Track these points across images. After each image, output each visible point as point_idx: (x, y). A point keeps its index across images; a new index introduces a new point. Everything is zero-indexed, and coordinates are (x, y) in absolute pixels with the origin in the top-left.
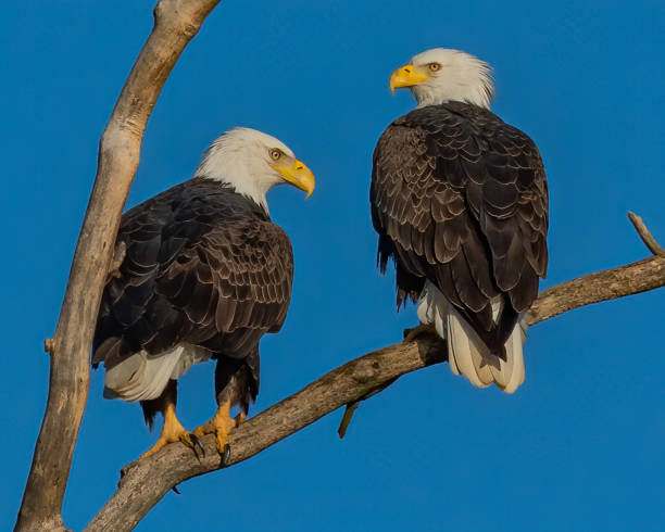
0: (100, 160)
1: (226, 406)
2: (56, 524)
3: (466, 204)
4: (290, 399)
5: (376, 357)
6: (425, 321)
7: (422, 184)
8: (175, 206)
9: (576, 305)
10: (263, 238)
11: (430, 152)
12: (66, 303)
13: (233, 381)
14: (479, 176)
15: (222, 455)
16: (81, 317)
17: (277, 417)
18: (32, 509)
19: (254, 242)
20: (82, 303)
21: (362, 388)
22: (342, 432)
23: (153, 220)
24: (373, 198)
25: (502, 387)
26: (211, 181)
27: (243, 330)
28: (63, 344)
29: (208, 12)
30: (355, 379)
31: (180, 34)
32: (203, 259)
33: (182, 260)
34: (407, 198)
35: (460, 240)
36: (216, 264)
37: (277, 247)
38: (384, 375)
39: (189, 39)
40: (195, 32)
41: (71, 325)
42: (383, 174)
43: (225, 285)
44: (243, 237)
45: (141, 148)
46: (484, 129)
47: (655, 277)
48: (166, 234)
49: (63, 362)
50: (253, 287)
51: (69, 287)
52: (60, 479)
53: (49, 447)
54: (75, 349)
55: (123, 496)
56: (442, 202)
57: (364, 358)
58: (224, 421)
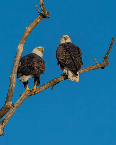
0: (17, 50)
1: (35, 86)
2: (11, 103)
3: (71, 55)
4: (44, 85)
5: (57, 79)
6: (65, 72)
7: (64, 53)
8: (28, 56)
9: (86, 71)
10: (41, 61)
11: (65, 49)
12: (12, 71)
13: (36, 82)
14: (72, 52)
15: (35, 93)
16: (14, 73)
17: (43, 87)
18: (7, 100)
19: (40, 61)
20: (14, 71)
21: (55, 83)
22: (52, 89)
23: (25, 58)
24: (56, 56)
25: (76, 81)
26: (33, 53)
27: (39, 73)
28: (12, 77)
29: (33, 29)
30: (54, 82)
31: (29, 32)
32: (33, 63)
33: (30, 63)
34: (62, 55)
35: (70, 61)
36: (35, 64)
37: (43, 62)
38: (58, 81)
39: (30, 33)
40: (31, 32)
41: (13, 74)
42: (58, 52)
43: (36, 67)
44: (38, 60)
45: (23, 49)
46: (73, 46)
47: (97, 67)
48: (27, 60)
49: (12, 79)
50: (40, 67)
51: (13, 69)
52: (11, 96)
53: (10, 91)
54: (14, 77)
55: (21, 99)
56: (67, 55)
57: (55, 79)
58: (35, 88)
